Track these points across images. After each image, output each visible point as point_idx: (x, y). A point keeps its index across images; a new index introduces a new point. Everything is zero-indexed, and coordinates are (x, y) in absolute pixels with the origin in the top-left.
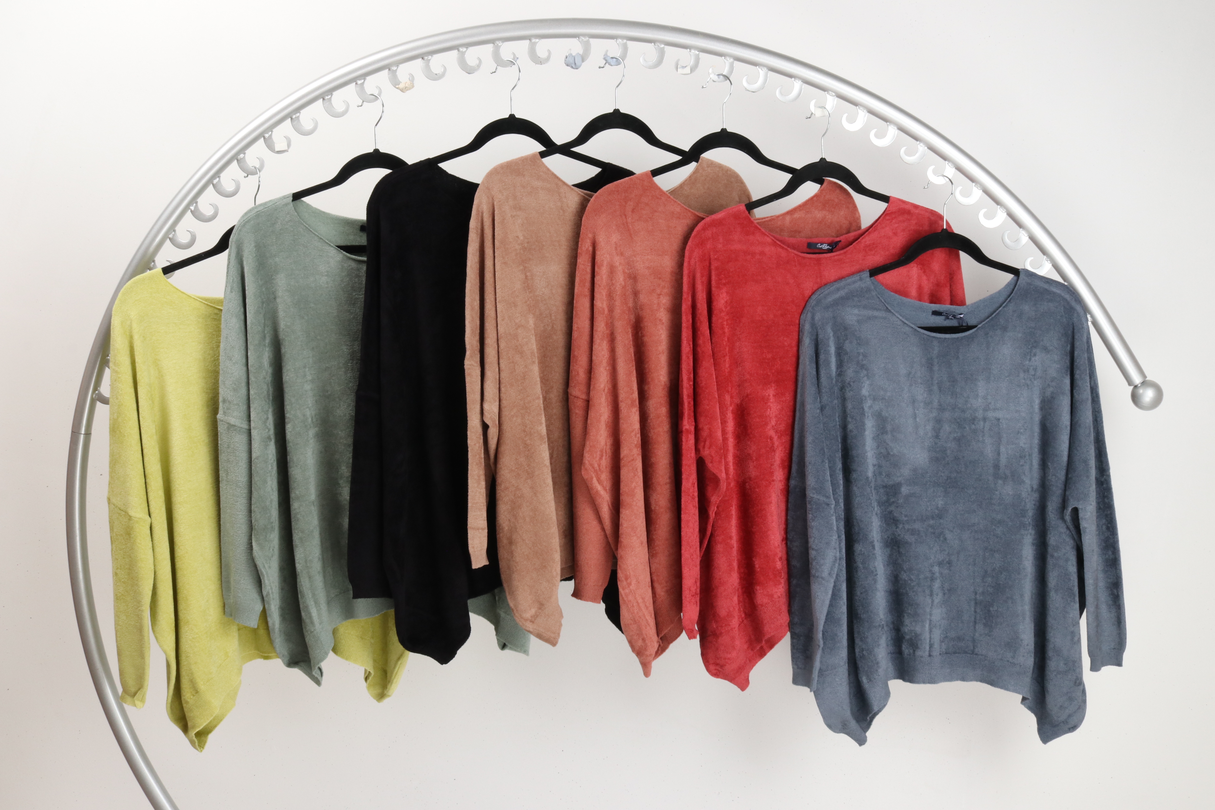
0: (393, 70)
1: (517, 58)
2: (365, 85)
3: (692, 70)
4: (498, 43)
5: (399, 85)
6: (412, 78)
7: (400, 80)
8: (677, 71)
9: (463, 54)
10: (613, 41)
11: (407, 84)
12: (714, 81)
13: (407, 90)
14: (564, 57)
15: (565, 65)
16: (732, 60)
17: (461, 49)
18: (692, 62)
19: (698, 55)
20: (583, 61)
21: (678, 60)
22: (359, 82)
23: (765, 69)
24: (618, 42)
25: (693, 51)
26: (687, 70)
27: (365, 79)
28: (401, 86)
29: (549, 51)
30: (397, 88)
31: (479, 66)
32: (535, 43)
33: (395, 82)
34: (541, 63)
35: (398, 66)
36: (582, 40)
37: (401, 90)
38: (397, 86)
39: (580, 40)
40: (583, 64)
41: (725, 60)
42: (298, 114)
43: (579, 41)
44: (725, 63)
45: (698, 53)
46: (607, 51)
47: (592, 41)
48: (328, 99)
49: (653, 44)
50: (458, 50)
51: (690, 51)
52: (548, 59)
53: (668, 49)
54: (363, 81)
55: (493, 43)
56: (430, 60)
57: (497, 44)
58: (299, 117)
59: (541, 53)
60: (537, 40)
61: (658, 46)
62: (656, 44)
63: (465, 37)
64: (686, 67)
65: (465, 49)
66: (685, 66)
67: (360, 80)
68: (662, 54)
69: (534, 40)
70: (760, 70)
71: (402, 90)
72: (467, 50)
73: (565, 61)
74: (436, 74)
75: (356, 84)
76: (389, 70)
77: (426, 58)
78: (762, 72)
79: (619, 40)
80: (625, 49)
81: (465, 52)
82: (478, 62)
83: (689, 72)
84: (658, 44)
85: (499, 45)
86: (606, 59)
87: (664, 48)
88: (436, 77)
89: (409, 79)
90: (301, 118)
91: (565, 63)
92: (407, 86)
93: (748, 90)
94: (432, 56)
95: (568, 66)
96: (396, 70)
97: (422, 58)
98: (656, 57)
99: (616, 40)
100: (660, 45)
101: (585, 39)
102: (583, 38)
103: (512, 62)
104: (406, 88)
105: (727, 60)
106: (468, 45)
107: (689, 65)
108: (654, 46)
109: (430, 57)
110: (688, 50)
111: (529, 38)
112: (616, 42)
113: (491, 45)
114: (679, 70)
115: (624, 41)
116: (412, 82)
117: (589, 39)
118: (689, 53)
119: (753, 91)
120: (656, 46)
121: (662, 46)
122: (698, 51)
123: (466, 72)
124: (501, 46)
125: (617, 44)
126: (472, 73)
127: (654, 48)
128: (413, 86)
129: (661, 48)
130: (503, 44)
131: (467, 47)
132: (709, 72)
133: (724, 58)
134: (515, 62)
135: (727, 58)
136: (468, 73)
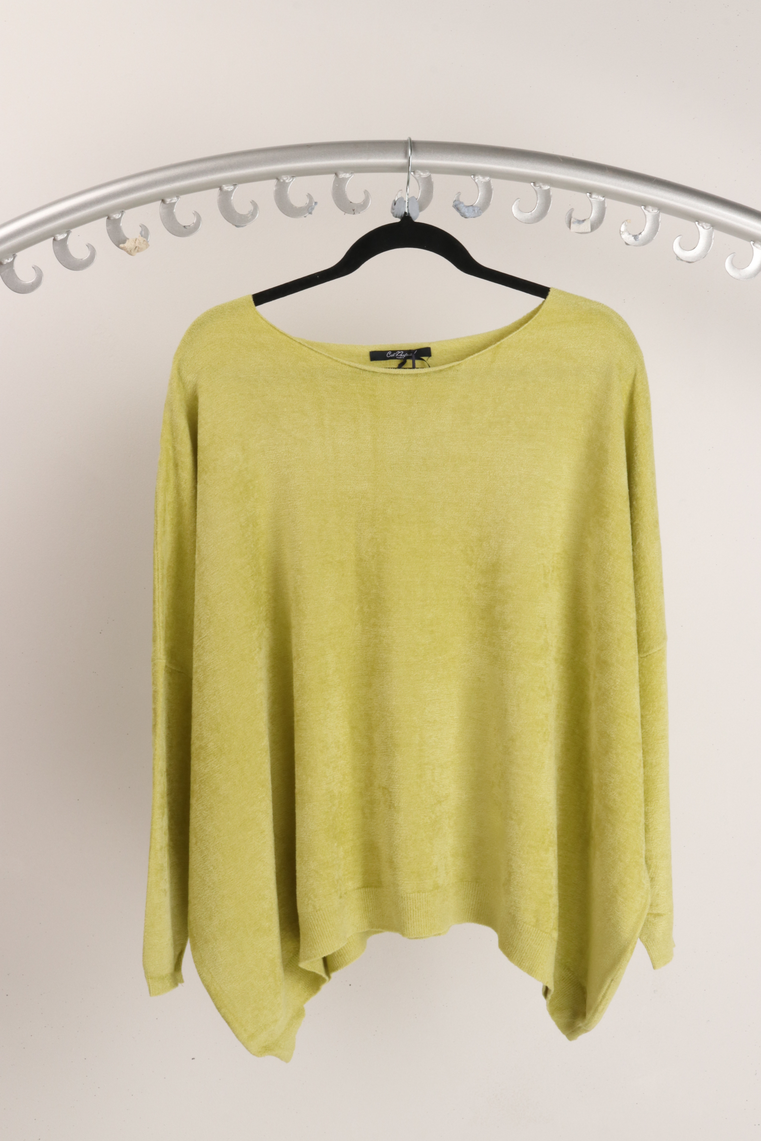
0: (115, 220)
1: (316, 203)
2: (70, 243)
3: (594, 227)
4: (285, 179)
5: (124, 242)
6: (145, 232)
7: (127, 236)
8: (570, 227)
9: (228, 194)
10: (468, 179)
11: (137, 242)
12: (627, 244)
13: (138, 251)
14: (391, 203)
15: (392, 215)
16: (656, 211)
17: (226, 188)
18: (594, 215)
19: (604, 202)
21: (572, 210)
22: (60, 237)
23: (707, 226)
24: (476, 181)
25: (595, 196)
26: (586, 227)
27: (68, 233)
28: (128, 245)
29: (366, 193)
30: (122, 248)
31: (253, 214)
32: (345, 180)
33: (119, 240)
34: (354, 212)
35: (122, 212)
36: (420, 175)
37: (127, 252)
38: (122, 245)
39: (417, 176)
41: (646, 212)
43: (415, 178)
44: (645, 215)
45: (602, 199)
46: (459, 193)
47: (435, 177)
48: (8, 263)
49: (532, 184)
50: (221, 189)
51: (591, 196)
52: (364, 206)
53: (555, 192)
54: (65, 235)
55: (277, 179)
56: (174, 203)
57: (284, 181)
59: (354, 194)
60: (347, 175)
61: (541, 187)
62: (537, 185)
63: (232, 167)
64: (584, 221)
65: (231, 188)
66: (582, 219)
67: (60, 233)
68: (547, 199)
69: (342, 175)
70: (699, 227)
71: (130, 253)
72: (235, 188)
73: (393, 209)
74: (185, 227)
75: (54, 240)
76: (109, 218)
77: (168, 201)
78: (704, 230)
79: (480, 179)
80: (489, 190)
81: (232, 191)
82: (251, 208)
83: (590, 230)
84: (541, 184)
85: (287, 181)
86: (459, 206)
87: (548, 191)
88: (184, 231)
89: (141, 233)
91: (393, 213)
92: (137, 245)
93: (681, 260)
94: (178, 197)
96: (120, 219)
97: (163, 201)
98: (537, 205)
99: (474, 177)
100: (542, 186)
101: (424, 175)
102: (422, 174)
103: (309, 209)
104: (137, 248)
105: (649, 211)
106: (236, 182)
107: (589, 218)
108: (534, 187)
109: (175, 199)
110: (588, 194)
111: (335, 171)
112: (474, 180)
113: (274, 182)
114: (572, 225)
115: (487, 179)
116: (145, 239)
117: (430, 175)
118: (590, 198)
119: (690, 260)
120: (537, 188)
121: (546, 187)
122: (604, 197)
123: (233, 224)
124: (290, 182)
125: (476, 183)
126: (242, 226)
127: (535, 190)
128: (147, 245)
129: (546, 191)
130: (292, 180)
131: (234, 184)
132: (620, 231)
133: (645, 208)
134: (313, 209)
135: (650, 208)
136: (236, 226)
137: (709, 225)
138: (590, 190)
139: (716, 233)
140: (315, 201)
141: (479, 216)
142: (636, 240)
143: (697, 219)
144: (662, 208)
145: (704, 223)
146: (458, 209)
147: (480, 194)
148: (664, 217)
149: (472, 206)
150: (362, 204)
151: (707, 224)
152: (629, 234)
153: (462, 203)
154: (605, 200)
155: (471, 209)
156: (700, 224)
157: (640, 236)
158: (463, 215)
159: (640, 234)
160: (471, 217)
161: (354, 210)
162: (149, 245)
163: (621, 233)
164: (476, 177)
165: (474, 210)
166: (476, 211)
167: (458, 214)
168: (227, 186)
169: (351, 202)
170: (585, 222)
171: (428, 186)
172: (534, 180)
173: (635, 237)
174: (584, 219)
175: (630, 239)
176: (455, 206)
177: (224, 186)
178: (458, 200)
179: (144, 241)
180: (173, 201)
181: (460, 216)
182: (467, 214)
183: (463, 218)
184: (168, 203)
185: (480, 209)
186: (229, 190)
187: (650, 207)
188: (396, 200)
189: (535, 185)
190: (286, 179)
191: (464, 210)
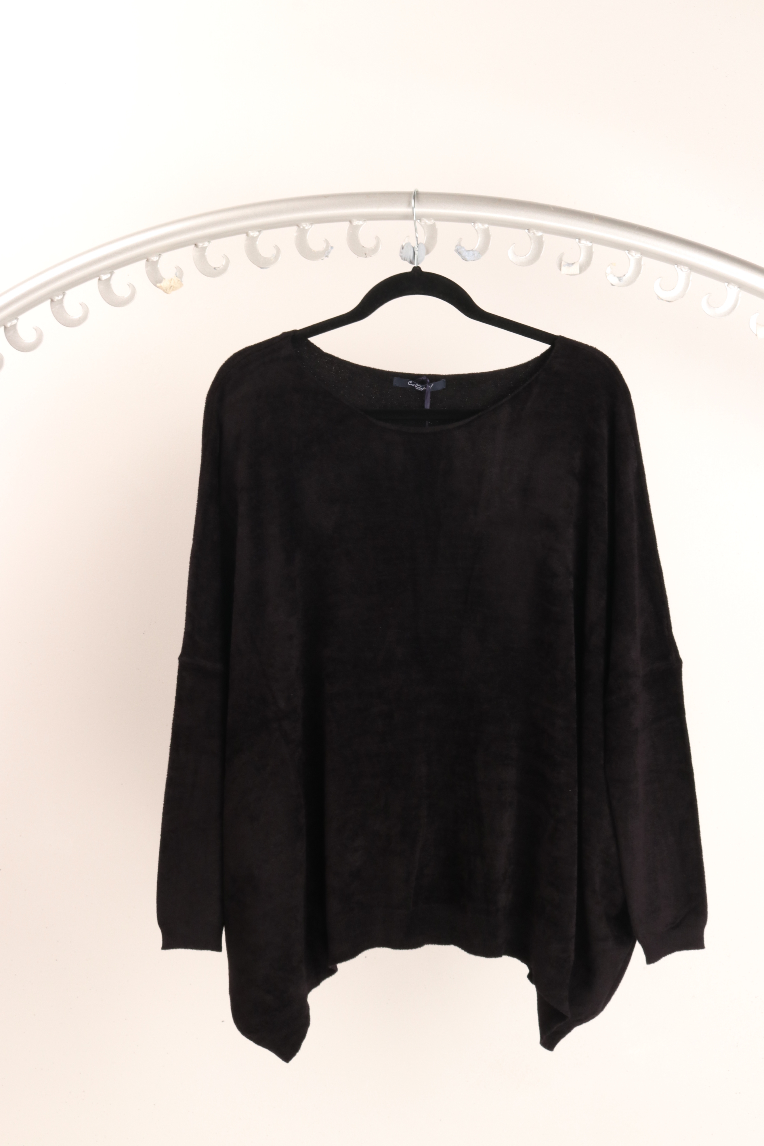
0: (153, 262)
1: (332, 247)
2: (113, 282)
3: (582, 269)
4: (304, 225)
5: (160, 282)
6: (180, 274)
7: (164, 276)
8: (560, 270)
9: (253, 240)
10: (469, 226)
11: (172, 282)
12: (612, 285)
13: (173, 290)
14: (400, 247)
15: (400, 258)
16: (638, 255)
17: (252, 234)
18: (582, 258)
19: (591, 247)
20: (428, 252)
21: (563, 254)
22: (104, 277)
23: (686, 269)
24: (476, 228)
25: (583, 241)
26: (575, 269)
27: (112, 273)
28: (164, 284)
29: (377, 239)
30: (158, 287)
31: (276, 257)
32: (358, 227)
33: (156, 279)
34: (366, 255)
35: (160, 255)
36: (426, 223)
37: (163, 290)
38: (158, 285)
39: (423, 223)
40: (427, 257)
41: (630, 256)
42: (14, 322)
43: (421, 225)
44: (629, 259)
45: (590, 244)
46: (461, 239)
47: (439, 225)
48: (58, 300)
49: (527, 231)
50: (247, 235)
51: (579, 242)
52: (375, 250)
53: (548, 238)
54: (109, 275)
55: (298, 226)
56: (206, 248)
57: (304, 228)
58: (15, 325)
59: (366, 239)
60: (361, 223)
61: (534, 234)
62: (531, 232)
63: (257, 216)
64: (573, 264)
65: (256, 234)
66: (571, 262)
67: (104, 274)
68: (540, 244)
69: (356, 223)
70: (678, 269)
71: (165, 291)
72: (260, 234)
73: (401, 252)
74: (215, 268)
75: (99, 279)
76: (147, 260)
77: (200, 245)
78: (682, 273)
79: (479, 225)
80: (487, 236)
81: (257, 237)
82: (274, 252)
83: (578, 272)
84: (534, 231)
85: (306, 228)
86: (460, 251)
87: (541, 237)
88: (214, 272)
89: (176, 274)
90: (19, 328)
91: (401, 256)
92: (172, 284)
93: (662, 299)
94: (209, 242)
95: (405, 260)
96: (157, 262)
97: (196, 245)
98: (531, 249)
99: (474, 225)
100: (536, 233)
101: (429, 222)
102: (427, 221)
103: (325, 253)
104: (172, 287)
105: (632, 256)
106: (261, 228)
107: (578, 262)
108: (529, 234)
109: (206, 244)
110: (577, 240)
111: (349, 219)
112: (474, 227)
113: (295, 228)
114: (563, 268)
115: (486, 226)
116: (179, 279)
117: (435, 223)
118: (579, 244)
119: (670, 300)
120: (531, 234)
121: (539, 234)
122: (591, 242)
123: (258, 266)
124: (309, 229)
125: (476, 230)
126: (266, 268)
127: (529, 236)
128: (181, 285)
129: (538, 237)
130: (311, 227)
131: (259, 230)
132: (606, 273)
133: (629, 253)
134: (329, 253)
135: (633, 253)
136: (261, 268)
137: (687, 268)
138: (578, 236)
139: (694, 275)
140: (332, 246)
141: (479, 259)
142: (620, 281)
143: (675, 262)
144: (645, 253)
145: (682, 266)
146: (459, 253)
147: (479, 239)
148: (646, 261)
149: (472, 250)
150: (373, 248)
151: (686, 267)
152: (615, 276)
153: (463, 248)
154: (592, 245)
155: (471, 252)
156: (679, 267)
157: (624, 278)
158: (464, 259)
159: (624, 276)
160: (472, 260)
161: (365, 254)
162: (183, 285)
163: (607, 275)
164: (476, 225)
165: (474, 254)
166: (476, 255)
167: (460, 257)
168: (253, 232)
169: (363, 247)
170: (575, 265)
171: (432, 233)
172: (528, 227)
173: (620, 278)
174: (573, 263)
175: (615, 281)
176: (457, 250)
177: (250, 232)
178: (460, 245)
179: (179, 281)
180: (205, 246)
181: (462, 260)
182: (467, 258)
183: (464, 261)
184: (200, 247)
185: (479, 253)
186: (255, 236)
187: (633, 251)
188: (404, 245)
189: (529, 232)
190: (306, 226)
191: (465, 254)
